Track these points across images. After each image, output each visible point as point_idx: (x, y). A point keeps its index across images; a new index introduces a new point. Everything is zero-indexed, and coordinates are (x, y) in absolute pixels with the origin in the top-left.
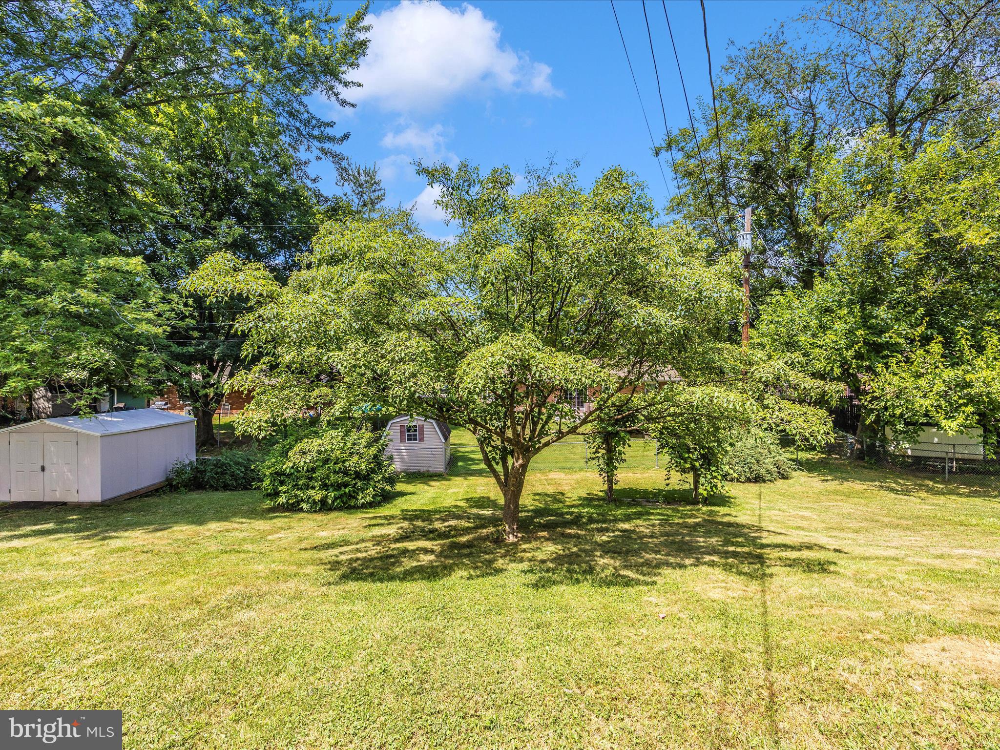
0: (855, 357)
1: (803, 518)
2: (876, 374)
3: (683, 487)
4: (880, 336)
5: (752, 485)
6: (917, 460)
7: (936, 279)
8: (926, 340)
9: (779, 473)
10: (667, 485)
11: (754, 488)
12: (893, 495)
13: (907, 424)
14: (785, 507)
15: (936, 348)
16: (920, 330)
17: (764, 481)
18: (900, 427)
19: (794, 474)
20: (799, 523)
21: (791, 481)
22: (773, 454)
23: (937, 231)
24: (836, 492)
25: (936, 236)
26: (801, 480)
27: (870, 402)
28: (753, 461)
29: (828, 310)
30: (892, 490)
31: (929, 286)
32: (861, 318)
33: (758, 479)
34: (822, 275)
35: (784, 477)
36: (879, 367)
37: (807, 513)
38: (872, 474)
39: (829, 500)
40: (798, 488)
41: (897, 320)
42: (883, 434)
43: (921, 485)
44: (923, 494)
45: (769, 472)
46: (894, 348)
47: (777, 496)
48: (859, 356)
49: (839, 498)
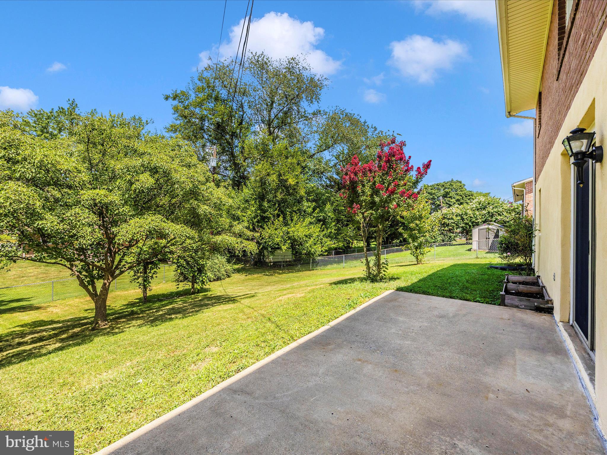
0: (256, 222)
1: (240, 289)
2: (264, 229)
3: (185, 288)
4: (264, 214)
5: (216, 282)
6: (275, 263)
7: (281, 193)
8: (278, 216)
9: (227, 275)
10: (178, 288)
11: (218, 283)
12: (267, 277)
13: (272, 249)
14: (232, 287)
15: (281, 219)
16: (276, 212)
17: (221, 280)
18: (270, 249)
19: (233, 275)
20: (239, 291)
21: (231, 278)
22: (225, 266)
23: (282, 176)
24: (249, 279)
25: (281, 178)
26: (236, 277)
27: (261, 240)
28: (216, 270)
29: (247, 201)
30: (267, 275)
31: (280, 196)
32: (259, 205)
33: (219, 279)
34: (245, 184)
35: (229, 277)
36: (265, 226)
37: (240, 288)
38: (260, 270)
39: (247, 282)
40: (235, 280)
41: (270, 207)
42: (264, 254)
43: (275, 272)
44: (276, 275)
45: (223, 275)
46: (269, 218)
47: (228, 285)
48: (258, 222)
49: (250, 281)
